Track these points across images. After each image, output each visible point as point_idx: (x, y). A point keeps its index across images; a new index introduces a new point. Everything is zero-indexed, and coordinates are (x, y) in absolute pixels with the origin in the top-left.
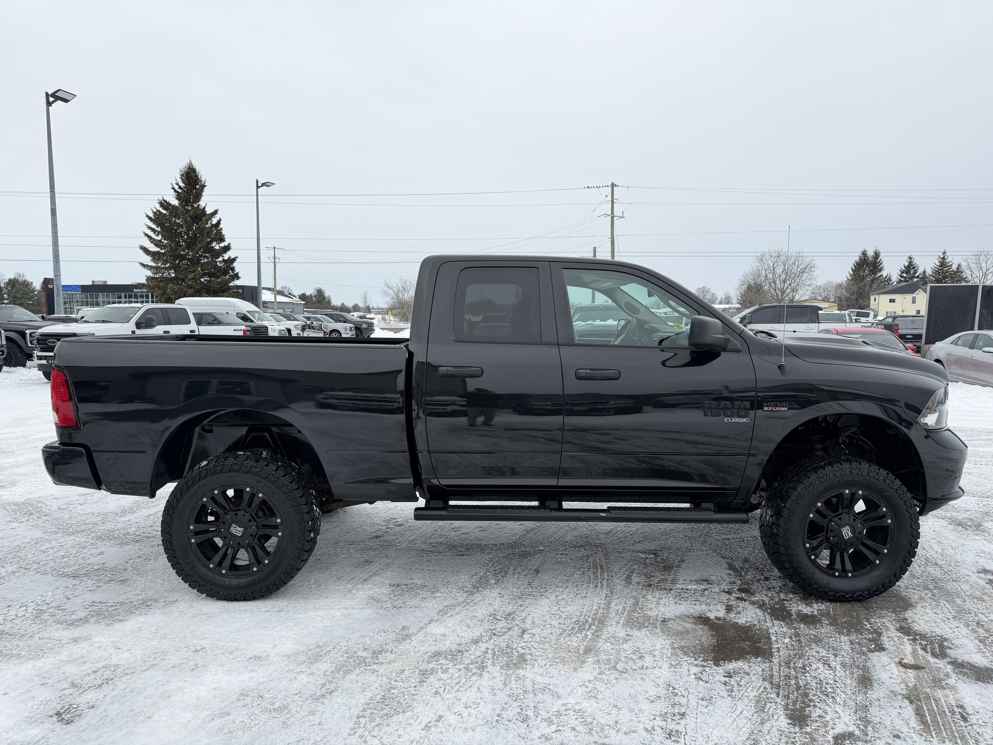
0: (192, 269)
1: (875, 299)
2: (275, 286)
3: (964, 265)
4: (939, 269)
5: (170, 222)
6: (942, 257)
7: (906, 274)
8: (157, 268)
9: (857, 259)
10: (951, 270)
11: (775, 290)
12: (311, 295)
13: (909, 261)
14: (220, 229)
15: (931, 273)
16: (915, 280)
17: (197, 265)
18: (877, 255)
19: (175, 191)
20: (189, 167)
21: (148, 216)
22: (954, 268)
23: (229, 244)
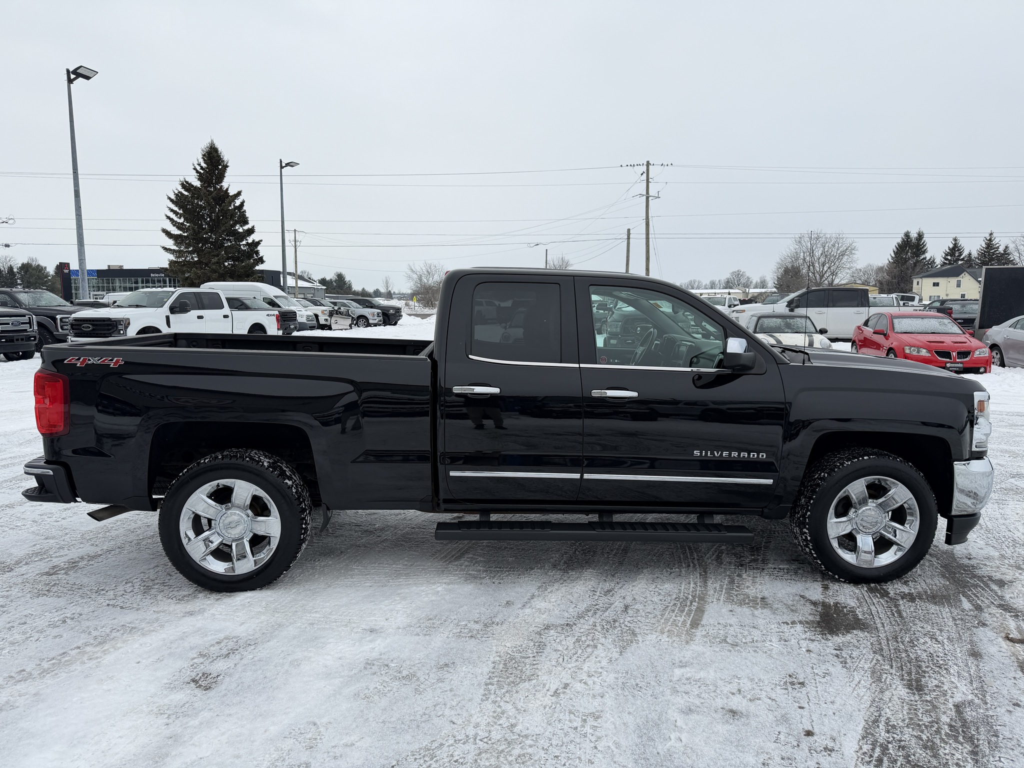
0: (216, 253)
1: (918, 282)
2: (296, 271)
3: (1012, 247)
4: (985, 251)
5: (192, 204)
6: (988, 238)
7: (951, 256)
8: (180, 251)
9: (899, 240)
10: (997, 252)
11: (814, 273)
12: (331, 280)
13: (953, 242)
14: (243, 212)
15: (976, 255)
16: (960, 262)
17: (220, 248)
18: (920, 236)
19: (197, 172)
20: (211, 147)
21: (169, 198)
22: (1001, 250)
23: (253, 227)
